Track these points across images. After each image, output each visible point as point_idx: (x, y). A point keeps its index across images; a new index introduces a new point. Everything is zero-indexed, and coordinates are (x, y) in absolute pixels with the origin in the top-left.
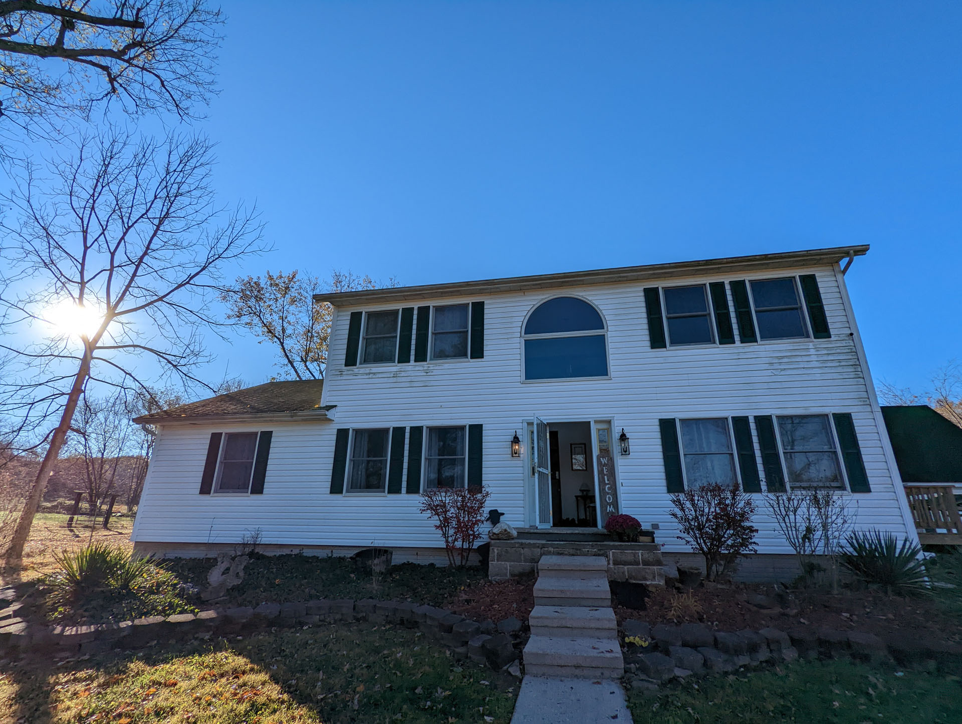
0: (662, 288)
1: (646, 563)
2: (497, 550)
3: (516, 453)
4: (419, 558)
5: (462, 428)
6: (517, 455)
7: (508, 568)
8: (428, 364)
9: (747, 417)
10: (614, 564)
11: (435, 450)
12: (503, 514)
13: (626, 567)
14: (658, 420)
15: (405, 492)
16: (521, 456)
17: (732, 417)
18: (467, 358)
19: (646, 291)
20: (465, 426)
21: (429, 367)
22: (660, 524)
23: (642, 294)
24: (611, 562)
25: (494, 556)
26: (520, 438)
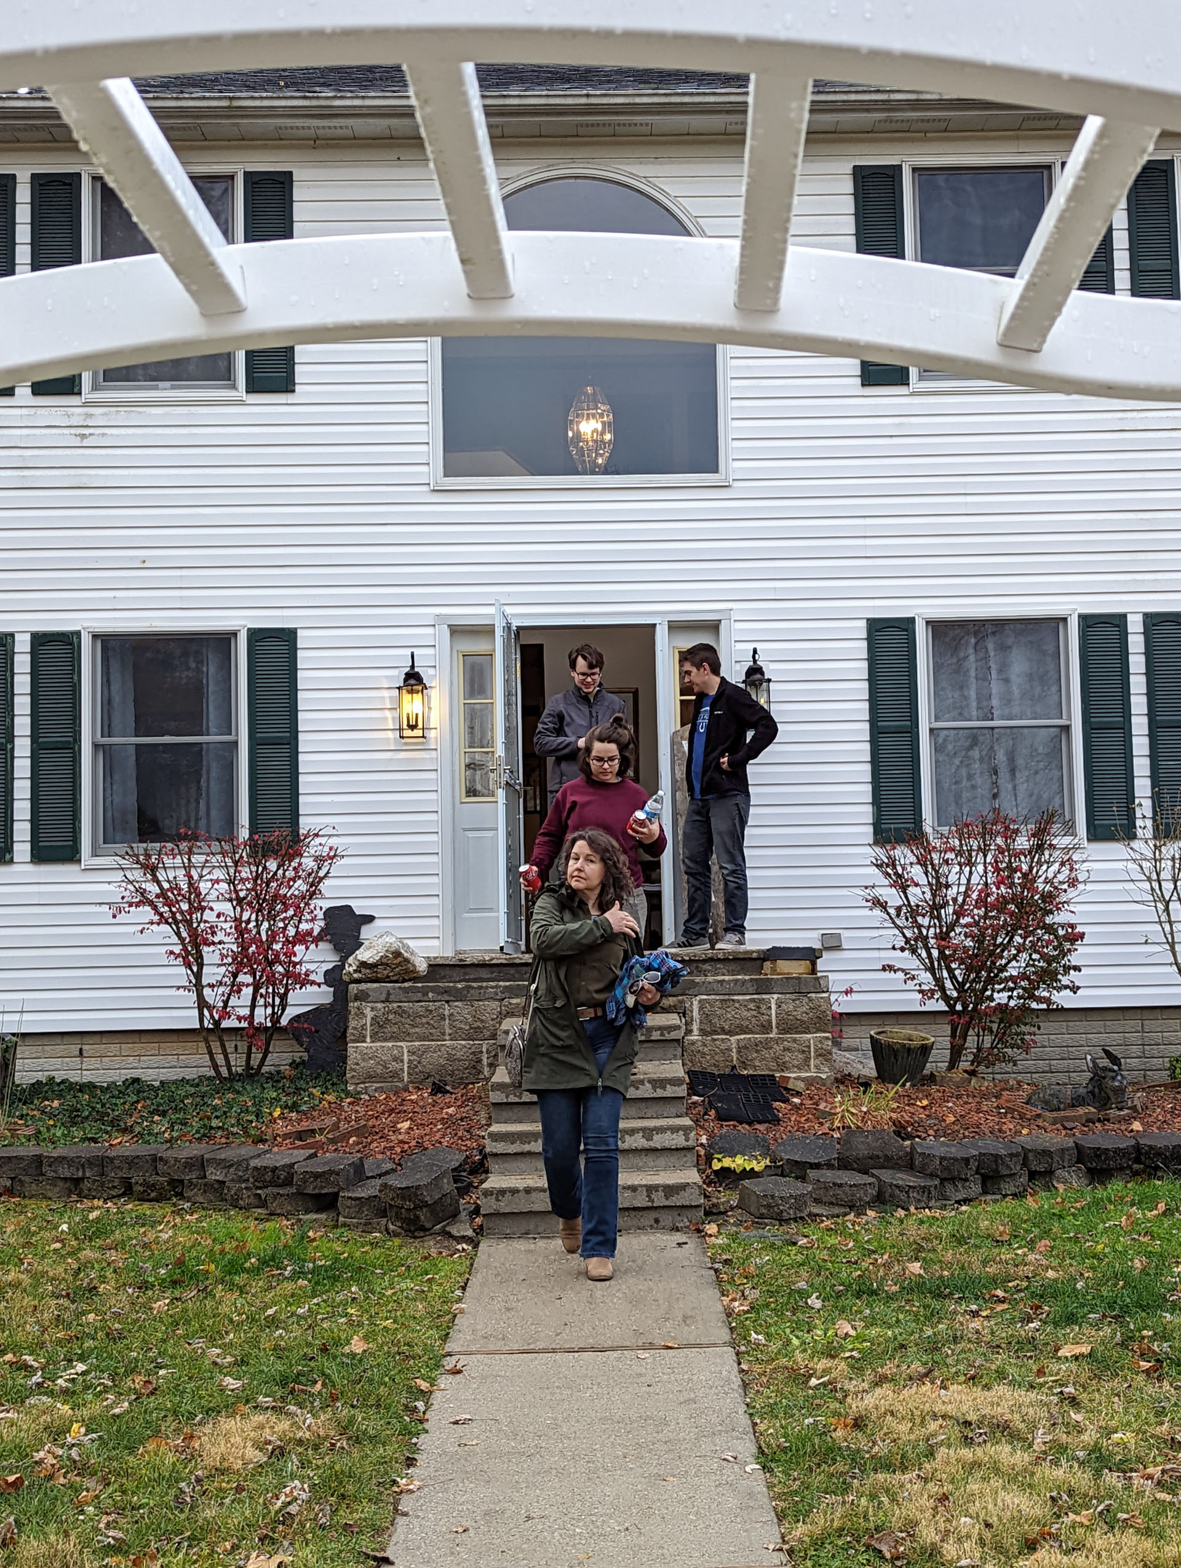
0: (915, 170)
1: (788, 1026)
2: (372, 1009)
3: (412, 727)
4: (88, 1063)
5: (223, 641)
6: (418, 732)
7: (406, 1058)
8: (85, 405)
9: (1123, 617)
10: (703, 1032)
11: (125, 715)
12: (370, 919)
13: (733, 1039)
14: (864, 623)
15: (28, 857)
16: (432, 734)
17: (1080, 616)
18: (234, 387)
19: (860, 174)
20: (235, 634)
21: (90, 416)
22: (845, 934)
23: (848, 186)
24: (695, 1027)
25: (363, 1027)
26: (425, 674)
